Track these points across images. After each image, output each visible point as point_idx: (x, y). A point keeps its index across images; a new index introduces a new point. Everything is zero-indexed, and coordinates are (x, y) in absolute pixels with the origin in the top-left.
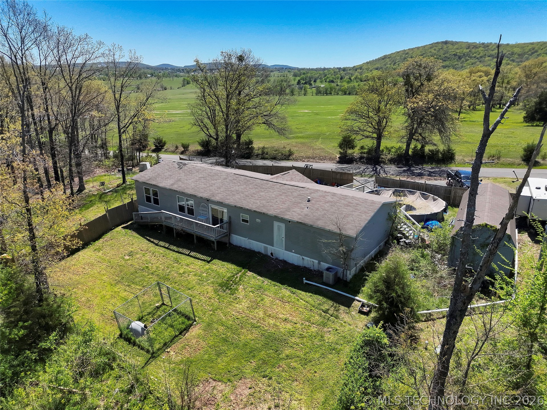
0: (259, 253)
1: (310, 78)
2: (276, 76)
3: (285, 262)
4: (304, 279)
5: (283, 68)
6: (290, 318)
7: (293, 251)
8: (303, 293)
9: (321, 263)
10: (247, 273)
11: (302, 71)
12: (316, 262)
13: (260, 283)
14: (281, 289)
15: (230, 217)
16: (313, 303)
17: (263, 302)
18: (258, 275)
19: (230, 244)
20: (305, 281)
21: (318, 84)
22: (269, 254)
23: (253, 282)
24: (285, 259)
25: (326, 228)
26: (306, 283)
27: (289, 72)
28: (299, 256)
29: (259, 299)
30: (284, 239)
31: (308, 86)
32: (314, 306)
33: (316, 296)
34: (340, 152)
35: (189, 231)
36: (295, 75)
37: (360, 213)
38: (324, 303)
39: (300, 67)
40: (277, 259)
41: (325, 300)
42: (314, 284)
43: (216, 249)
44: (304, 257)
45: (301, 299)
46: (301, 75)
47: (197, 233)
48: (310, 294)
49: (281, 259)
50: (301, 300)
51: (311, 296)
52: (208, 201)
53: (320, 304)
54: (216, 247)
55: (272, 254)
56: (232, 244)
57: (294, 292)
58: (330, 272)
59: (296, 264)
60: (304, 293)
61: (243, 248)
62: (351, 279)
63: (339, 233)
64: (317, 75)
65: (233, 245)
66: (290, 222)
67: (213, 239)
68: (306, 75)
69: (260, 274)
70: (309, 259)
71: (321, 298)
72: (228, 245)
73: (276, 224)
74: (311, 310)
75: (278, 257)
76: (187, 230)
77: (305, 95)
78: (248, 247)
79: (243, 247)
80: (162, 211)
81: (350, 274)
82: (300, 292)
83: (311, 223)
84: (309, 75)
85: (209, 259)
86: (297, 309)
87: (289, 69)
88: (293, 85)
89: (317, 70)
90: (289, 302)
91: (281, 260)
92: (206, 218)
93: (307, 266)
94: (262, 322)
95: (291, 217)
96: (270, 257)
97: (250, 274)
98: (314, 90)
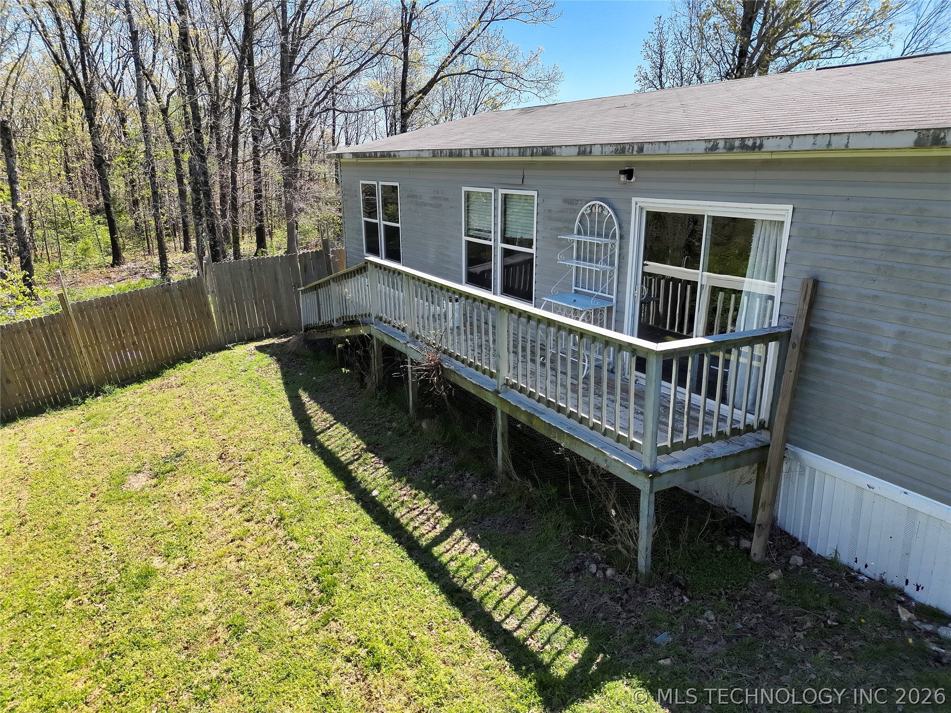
15: (816, 283)
35: (470, 380)
43: (643, 561)
47: (513, 398)
52: (628, 172)
54: (644, 542)
65: (808, 553)
72: (757, 545)
76: (466, 373)
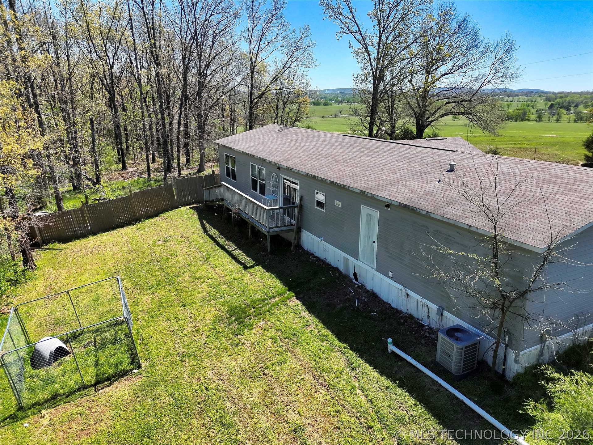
0: (337, 269)
1: (569, 103)
2: (521, 100)
3: (373, 296)
4: (390, 340)
5: (532, 92)
6: (309, 429)
7: (391, 274)
8: (374, 373)
9: (445, 313)
10: (288, 301)
11: (558, 95)
12: (434, 307)
13: (298, 326)
14: (332, 350)
15: (302, 197)
16: (384, 411)
17: (278, 369)
18: (308, 309)
19: (299, 246)
20: (392, 348)
21: (581, 108)
22: (351, 276)
23: (289, 320)
24: (376, 290)
25: (462, 221)
26: (393, 352)
27: (540, 96)
28: (400, 287)
29: (275, 359)
30: (375, 245)
31: (564, 111)
32: (381, 420)
33: (399, 391)
34: (586, 155)
35: (244, 216)
36: (548, 99)
37: (581, 197)
38: (413, 419)
39: (556, 91)
40: (362, 286)
41: (420, 410)
42: (409, 359)
43: (268, 249)
44: (409, 292)
45: (362, 389)
46: (556, 99)
47: (251, 220)
48: (388, 383)
49: (368, 288)
50: (359, 392)
51: (387, 388)
52: (279, 168)
53: (399, 420)
54: (268, 245)
55: (355, 274)
56: (302, 248)
57: (355, 365)
58: (457, 339)
59: (394, 305)
60: (377, 375)
61: (316, 257)
62: (518, 376)
63: (493, 235)
64: (581, 99)
65: (304, 250)
66: (388, 206)
67: (265, 231)
68: (564, 99)
69: (311, 308)
70: (419, 298)
71: (412, 401)
72: (293, 248)
73: (365, 211)
74: (369, 427)
75: (365, 284)
76: (243, 214)
77: (557, 121)
78: (322, 257)
79: (316, 255)
80: (224, 183)
81: (516, 361)
82: (368, 368)
83: (429, 209)
84: (568, 99)
85: (252, 263)
86: (338, 411)
87: (540, 93)
88: (543, 110)
89: (581, 94)
90: (328, 387)
91: (367, 291)
92: (273, 198)
93: (415, 314)
94: (245, 415)
95: (390, 195)
96: (351, 280)
97: (295, 302)
98: (573, 116)
